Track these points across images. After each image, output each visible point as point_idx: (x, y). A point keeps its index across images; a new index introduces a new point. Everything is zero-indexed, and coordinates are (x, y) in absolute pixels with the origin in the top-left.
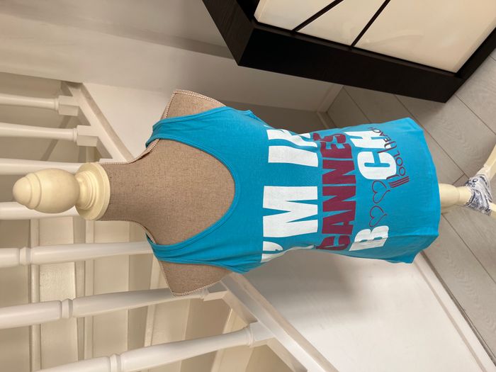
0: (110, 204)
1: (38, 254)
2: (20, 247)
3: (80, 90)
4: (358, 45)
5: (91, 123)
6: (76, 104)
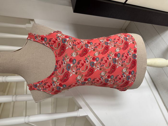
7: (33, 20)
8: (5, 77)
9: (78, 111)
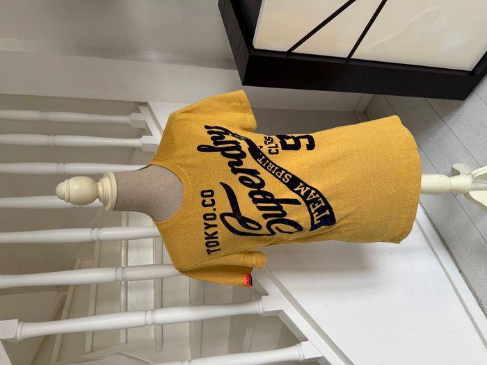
1: (106, 233)
2: (93, 228)
3: (147, 108)
4: (354, 57)
5: (153, 133)
6: (143, 119)
8: (96, 230)
9: (259, 301)
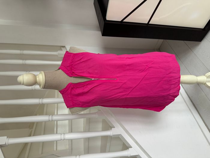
0: (45, 83)
1: (46, 101)
6: (63, 53)
7: (64, 47)
8: (41, 99)
9: (111, 130)
